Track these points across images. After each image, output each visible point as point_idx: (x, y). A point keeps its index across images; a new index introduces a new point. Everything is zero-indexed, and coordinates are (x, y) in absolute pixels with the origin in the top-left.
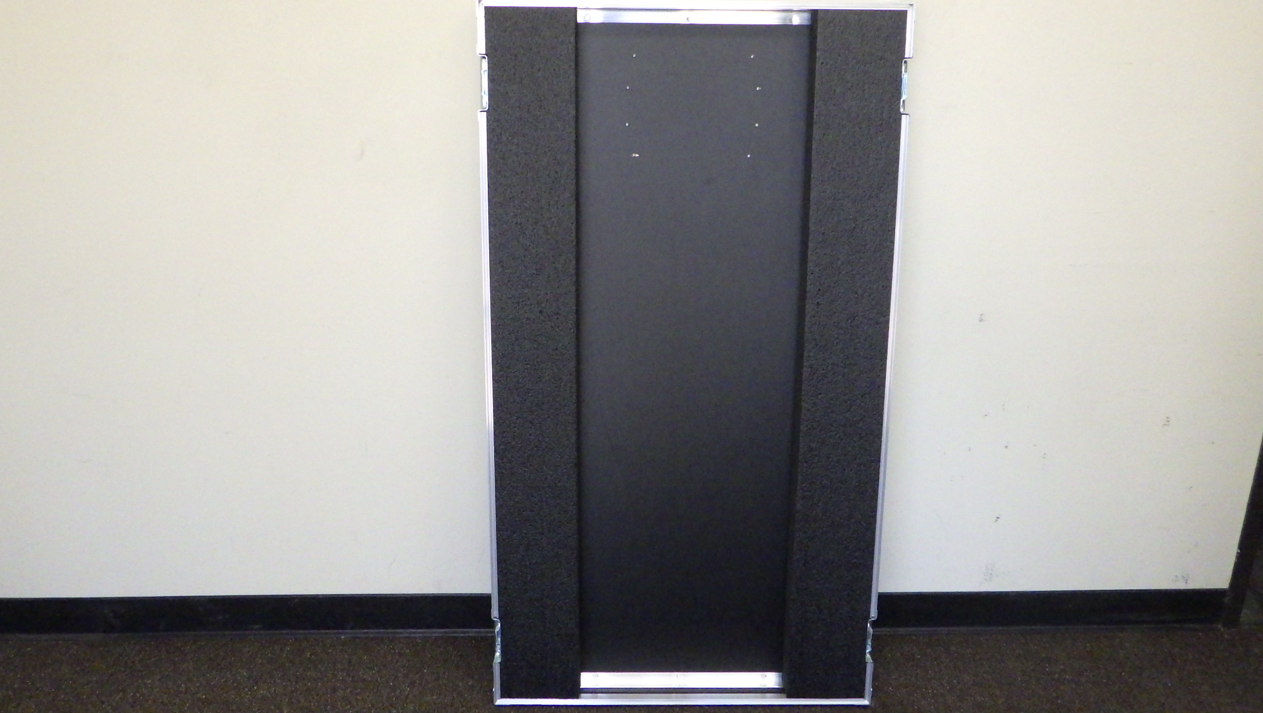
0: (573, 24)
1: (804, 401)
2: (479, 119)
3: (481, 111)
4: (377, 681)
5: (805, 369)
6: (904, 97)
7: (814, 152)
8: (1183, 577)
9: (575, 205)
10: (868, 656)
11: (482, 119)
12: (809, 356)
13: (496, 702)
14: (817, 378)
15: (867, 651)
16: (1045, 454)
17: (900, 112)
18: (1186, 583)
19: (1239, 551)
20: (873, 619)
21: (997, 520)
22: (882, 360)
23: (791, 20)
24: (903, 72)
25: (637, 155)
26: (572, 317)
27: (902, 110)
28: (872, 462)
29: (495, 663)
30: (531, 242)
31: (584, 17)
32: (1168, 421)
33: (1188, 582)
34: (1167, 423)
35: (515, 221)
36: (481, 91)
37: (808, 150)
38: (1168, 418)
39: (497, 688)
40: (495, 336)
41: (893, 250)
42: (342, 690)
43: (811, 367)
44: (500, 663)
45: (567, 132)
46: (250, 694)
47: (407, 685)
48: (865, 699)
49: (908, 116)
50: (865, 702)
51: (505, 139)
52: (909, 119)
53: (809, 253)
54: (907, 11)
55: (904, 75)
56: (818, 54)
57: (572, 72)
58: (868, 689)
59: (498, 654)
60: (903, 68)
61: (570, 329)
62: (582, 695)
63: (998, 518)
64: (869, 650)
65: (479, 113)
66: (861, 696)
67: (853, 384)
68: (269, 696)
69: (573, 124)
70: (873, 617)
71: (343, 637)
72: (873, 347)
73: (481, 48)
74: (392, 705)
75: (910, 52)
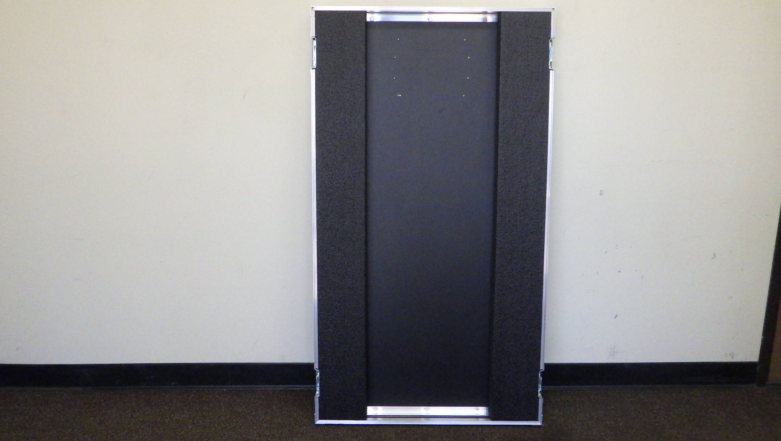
0: (364, 21)
1: (497, 237)
2: (311, 73)
3: (312, 69)
4: (245, 412)
5: (498, 217)
6: (551, 60)
7: (500, 91)
8: (731, 354)
9: (365, 122)
10: (539, 394)
11: (313, 73)
12: (500, 210)
13: (316, 422)
14: (505, 223)
15: (539, 391)
16: (643, 276)
17: (549, 69)
18: (732, 358)
19: (763, 337)
20: (542, 371)
21: (615, 318)
22: (542, 212)
23: (486, 19)
24: (550, 46)
25: (400, 95)
26: (363, 186)
27: (550, 68)
28: (539, 273)
29: (316, 397)
30: (340, 143)
31: (371, 18)
32: (715, 256)
33: (733, 357)
34: (714, 257)
35: (330, 131)
36: (313, 58)
37: (497, 91)
38: (714, 254)
39: (317, 414)
40: (318, 198)
41: (547, 147)
42: (224, 416)
43: (501, 216)
44: (319, 397)
45: (361, 80)
46: (169, 419)
47: (263, 414)
48: (539, 422)
49: (553, 71)
50: (539, 423)
51: (326, 84)
52: (554, 72)
53: (499, 149)
54: (551, 12)
55: (550, 48)
56: (502, 36)
57: (363, 47)
58: (540, 415)
59: (318, 392)
60: (550, 44)
61: (362, 194)
62: (368, 418)
63: (616, 316)
64: (540, 390)
65: (311, 70)
66: (536, 419)
67: (526, 226)
68: (181, 419)
69: (363, 75)
70: (542, 370)
71: (225, 390)
72: (537, 204)
73: (313, 34)
74: (254, 424)
75: (553, 35)
